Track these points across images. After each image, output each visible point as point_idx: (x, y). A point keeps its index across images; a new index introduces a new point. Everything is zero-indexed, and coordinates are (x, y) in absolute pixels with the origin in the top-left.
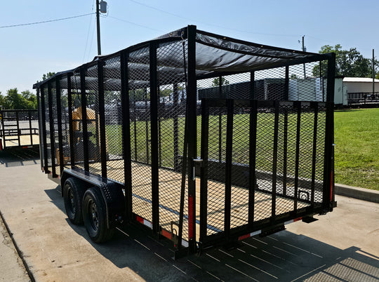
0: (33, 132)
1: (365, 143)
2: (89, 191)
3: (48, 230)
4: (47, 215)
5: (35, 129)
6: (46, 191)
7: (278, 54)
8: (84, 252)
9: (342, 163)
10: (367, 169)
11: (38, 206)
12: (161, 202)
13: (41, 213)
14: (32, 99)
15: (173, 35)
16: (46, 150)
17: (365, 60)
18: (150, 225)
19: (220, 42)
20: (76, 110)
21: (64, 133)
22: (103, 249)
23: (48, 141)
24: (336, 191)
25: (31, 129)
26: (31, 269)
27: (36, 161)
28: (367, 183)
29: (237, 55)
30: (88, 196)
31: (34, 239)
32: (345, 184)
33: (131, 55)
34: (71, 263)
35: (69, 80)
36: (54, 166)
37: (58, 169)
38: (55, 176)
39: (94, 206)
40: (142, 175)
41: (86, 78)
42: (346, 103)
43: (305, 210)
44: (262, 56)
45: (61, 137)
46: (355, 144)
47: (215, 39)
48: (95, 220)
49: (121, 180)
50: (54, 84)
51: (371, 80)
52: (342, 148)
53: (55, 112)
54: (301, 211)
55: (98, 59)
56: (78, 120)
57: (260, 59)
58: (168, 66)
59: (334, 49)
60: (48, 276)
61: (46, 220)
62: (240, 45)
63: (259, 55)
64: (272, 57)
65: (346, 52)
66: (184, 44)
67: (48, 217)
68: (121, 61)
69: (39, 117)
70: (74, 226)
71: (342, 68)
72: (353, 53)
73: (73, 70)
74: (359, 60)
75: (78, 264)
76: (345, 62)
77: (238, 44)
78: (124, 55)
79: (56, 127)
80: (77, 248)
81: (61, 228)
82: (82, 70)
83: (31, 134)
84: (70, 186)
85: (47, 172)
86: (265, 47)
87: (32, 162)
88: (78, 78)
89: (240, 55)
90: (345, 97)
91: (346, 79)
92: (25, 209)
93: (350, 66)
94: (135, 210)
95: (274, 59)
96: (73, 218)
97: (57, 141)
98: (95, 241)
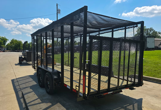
12: (74, 79)
17: (156, 32)
24: (144, 79)
43: (131, 85)
48: (49, 85)
54: (129, 85)
65: (148, 29)
72: (151, 29)
76: (148, 33)
85: (34, 68)
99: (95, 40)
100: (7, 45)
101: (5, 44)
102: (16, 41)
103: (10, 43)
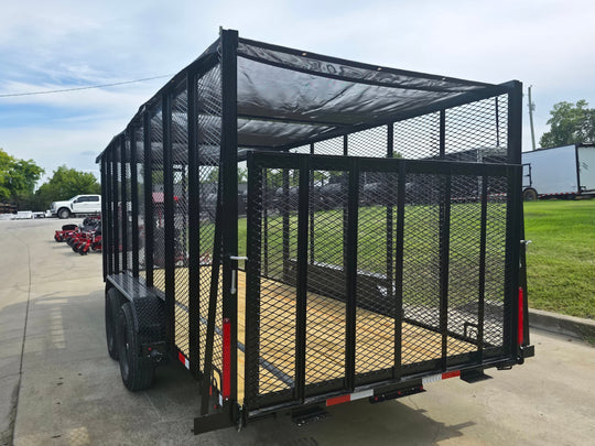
35: (122, 147)
40: (182, 275)
43: (468, 358)
54: (455, 360)
55: (145, 108)
59: (576, 107)
95: (411, 91)
99: (274, 171)
100: (39, 192)
101: (32, 186)
102: (73, 174)
103: (52, 181)
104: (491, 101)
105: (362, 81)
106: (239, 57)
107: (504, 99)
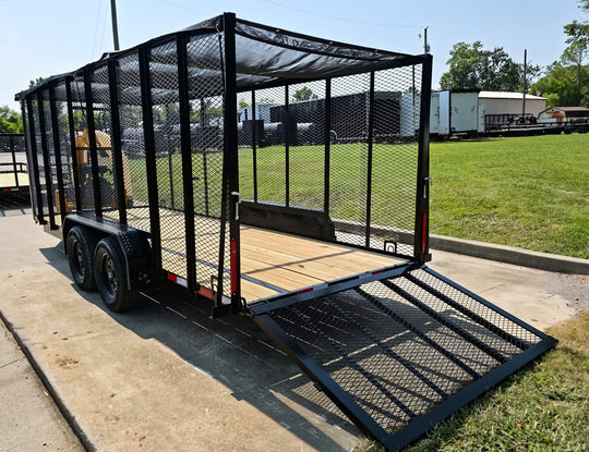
0: (18, 168)
1: (492, 183)
2: (102, 242)
3: (48, 297)
4: (45, 279)
5: (21, 164)
6: (41, 250)
7: (355, 53)
8: (98, 322)
9: (457, 210)
10: (489, 217)
11: (31, 269)
12: (198, 255)
13: (36, 277)
14: (13, 120)
15: (206, 26)
16: (39, 195)
17: (515, 66)
18: (184, 283)
19: (272, 36)
20: (81, 133)
21: (65, 169)
22: (124, 318)
23: (43, 181)
25: (15, 164)
26: (25, 343)
27: (25, 210)
28: (486, 235)
29: (299, 54)
30: (102, 250)
31: (27, 308)
32: (457, 236)
33: (154, 52)
34: (81, 335)
35: (68, 87)
36: (52, 215)
37: (58, 220)
38: (54, 227)
39: (110, 263)
41: (93, 85)
42: (481, 129)
44: (334, 56)
45: (60, 175)
46: (479, 185)
47: (265, 32)
48: (112, 282)
49: (146, 226)
50: (47, 94)
51: (520, 96)
52: (460, 191)
53: (51, 140)
55: (108, 56)
56: (86, 148)
57: (332, 61)
58: (211, 68)
59: (472, 49)
60: (50, 350)
61: (44, 286)
62: (300, 40)
63: (329, 55)
64: (348, 58)
65: (488, 54)
66: (220, 37)
67: (46, 283)
68: (140, 61)
69: (26, 146)
70: (84, 293)
71: (483, 77)
72: (499, 55)
73: (73, 73)
74: (507, 66)
75: (89, 335)
76: (486, 69)
77: (297, 39)
78: (144, 51)
79: (53, 160)
80: (89, 318)
81: (66, 294)
82: (87, 73)
83: (16, 172)
84: (77, 238)
85: (43, 222)
86: (336, 44)
87: (19, 211)
88: (81, 85)
89: (303, 53)
90: (482, 121)
91: (483, 94)
92: (12, 273)
93: (493, 75)
94: (166, 266)
95: (351, 61)
96: (82, 282)
97: (55, 182)
98: (113, 309)
104: (410, 68)
105: (315, 52)
106: (237, 36)
107: (419, 67)
